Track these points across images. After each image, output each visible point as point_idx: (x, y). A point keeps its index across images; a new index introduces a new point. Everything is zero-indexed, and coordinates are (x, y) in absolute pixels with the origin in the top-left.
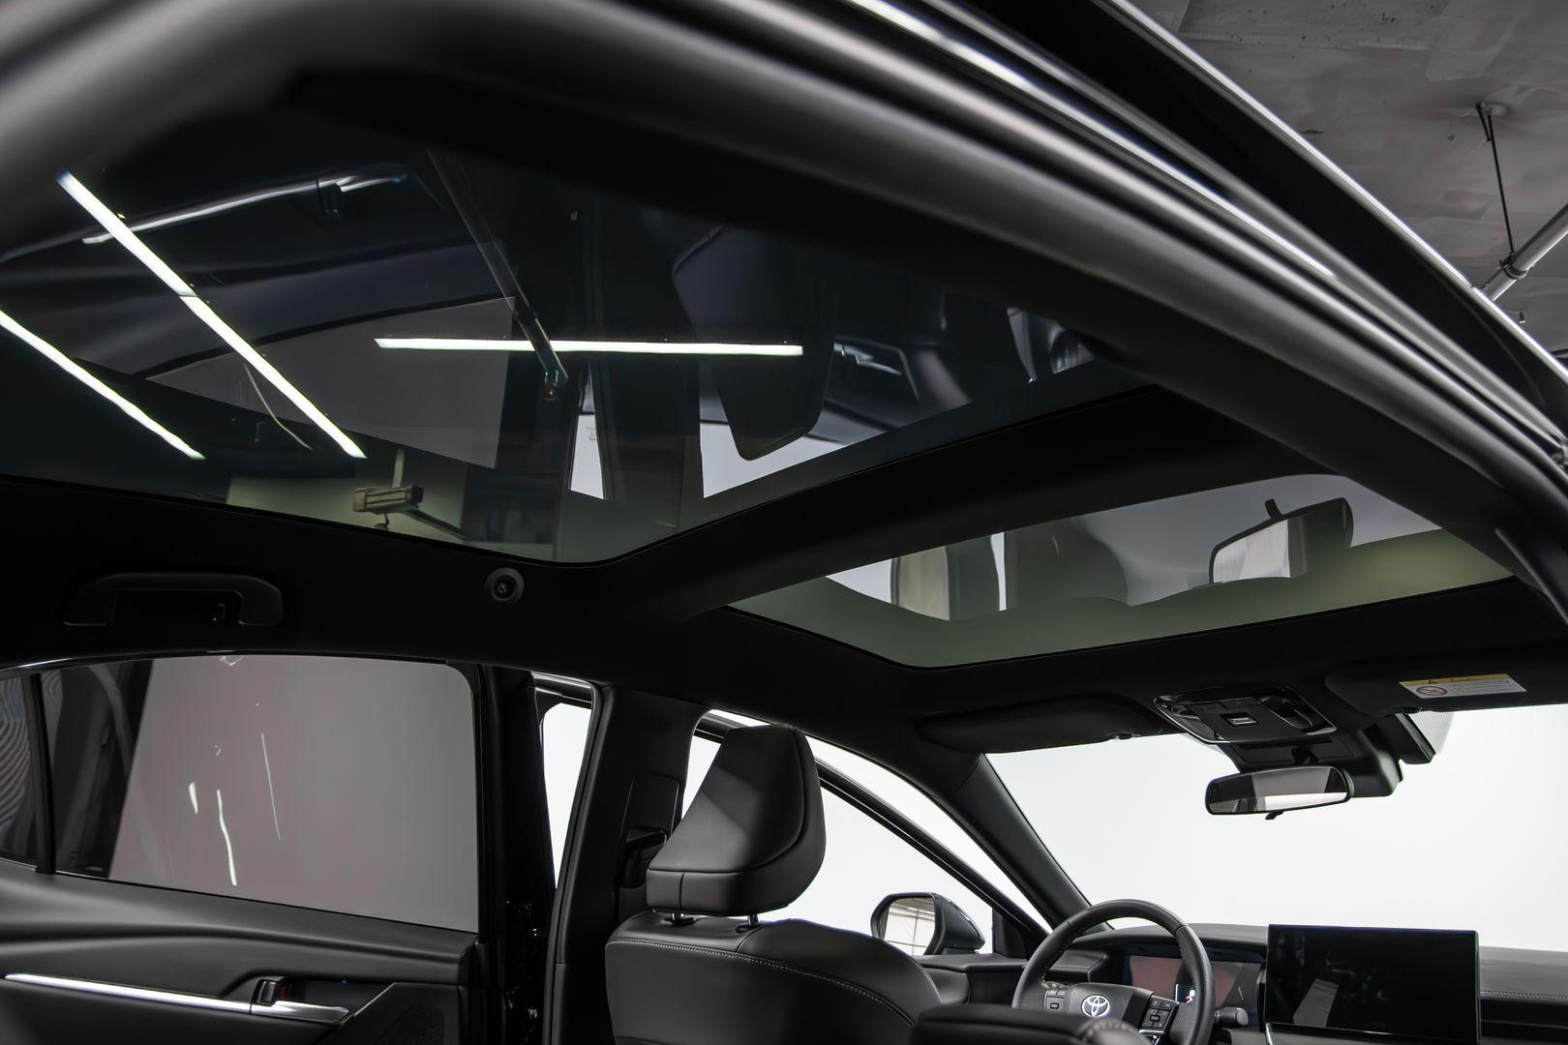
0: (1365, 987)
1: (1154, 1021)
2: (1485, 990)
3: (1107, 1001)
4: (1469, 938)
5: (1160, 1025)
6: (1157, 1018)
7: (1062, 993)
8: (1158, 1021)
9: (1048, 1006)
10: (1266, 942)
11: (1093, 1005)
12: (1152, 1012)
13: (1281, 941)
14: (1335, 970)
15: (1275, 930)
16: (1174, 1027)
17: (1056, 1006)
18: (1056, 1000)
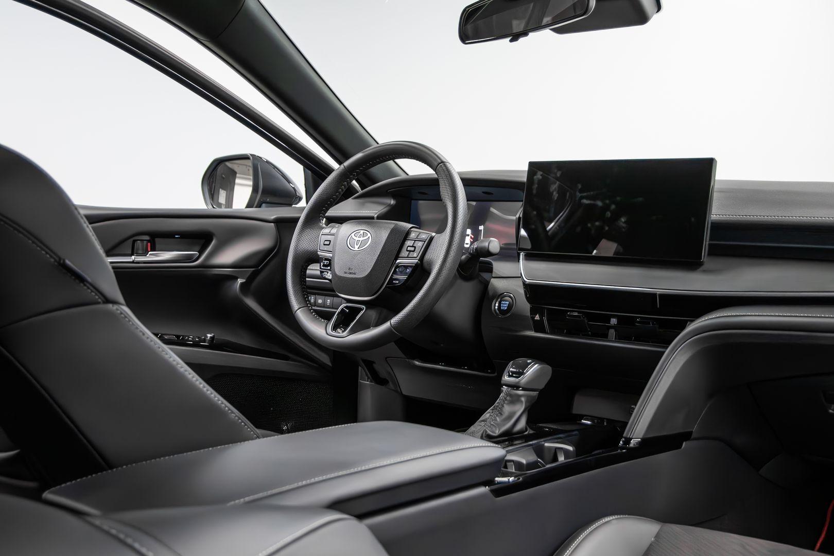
0: (608, 214)
1: (410, 251)
2: (718, 212)
3: (369, 235)
4: (707, 166)
5: (415, 255)
6: (412, 249)
7: (334, 231)
8: (414, 251)
9: (322, 243)
10: (525, 179)
11: (357, 239)
12: (409, 243)
13: (539, 176)
14: (585, 201)
15: (534, 167)
16: (427, 257)
17: (328, 243)
18: (329, 238)
